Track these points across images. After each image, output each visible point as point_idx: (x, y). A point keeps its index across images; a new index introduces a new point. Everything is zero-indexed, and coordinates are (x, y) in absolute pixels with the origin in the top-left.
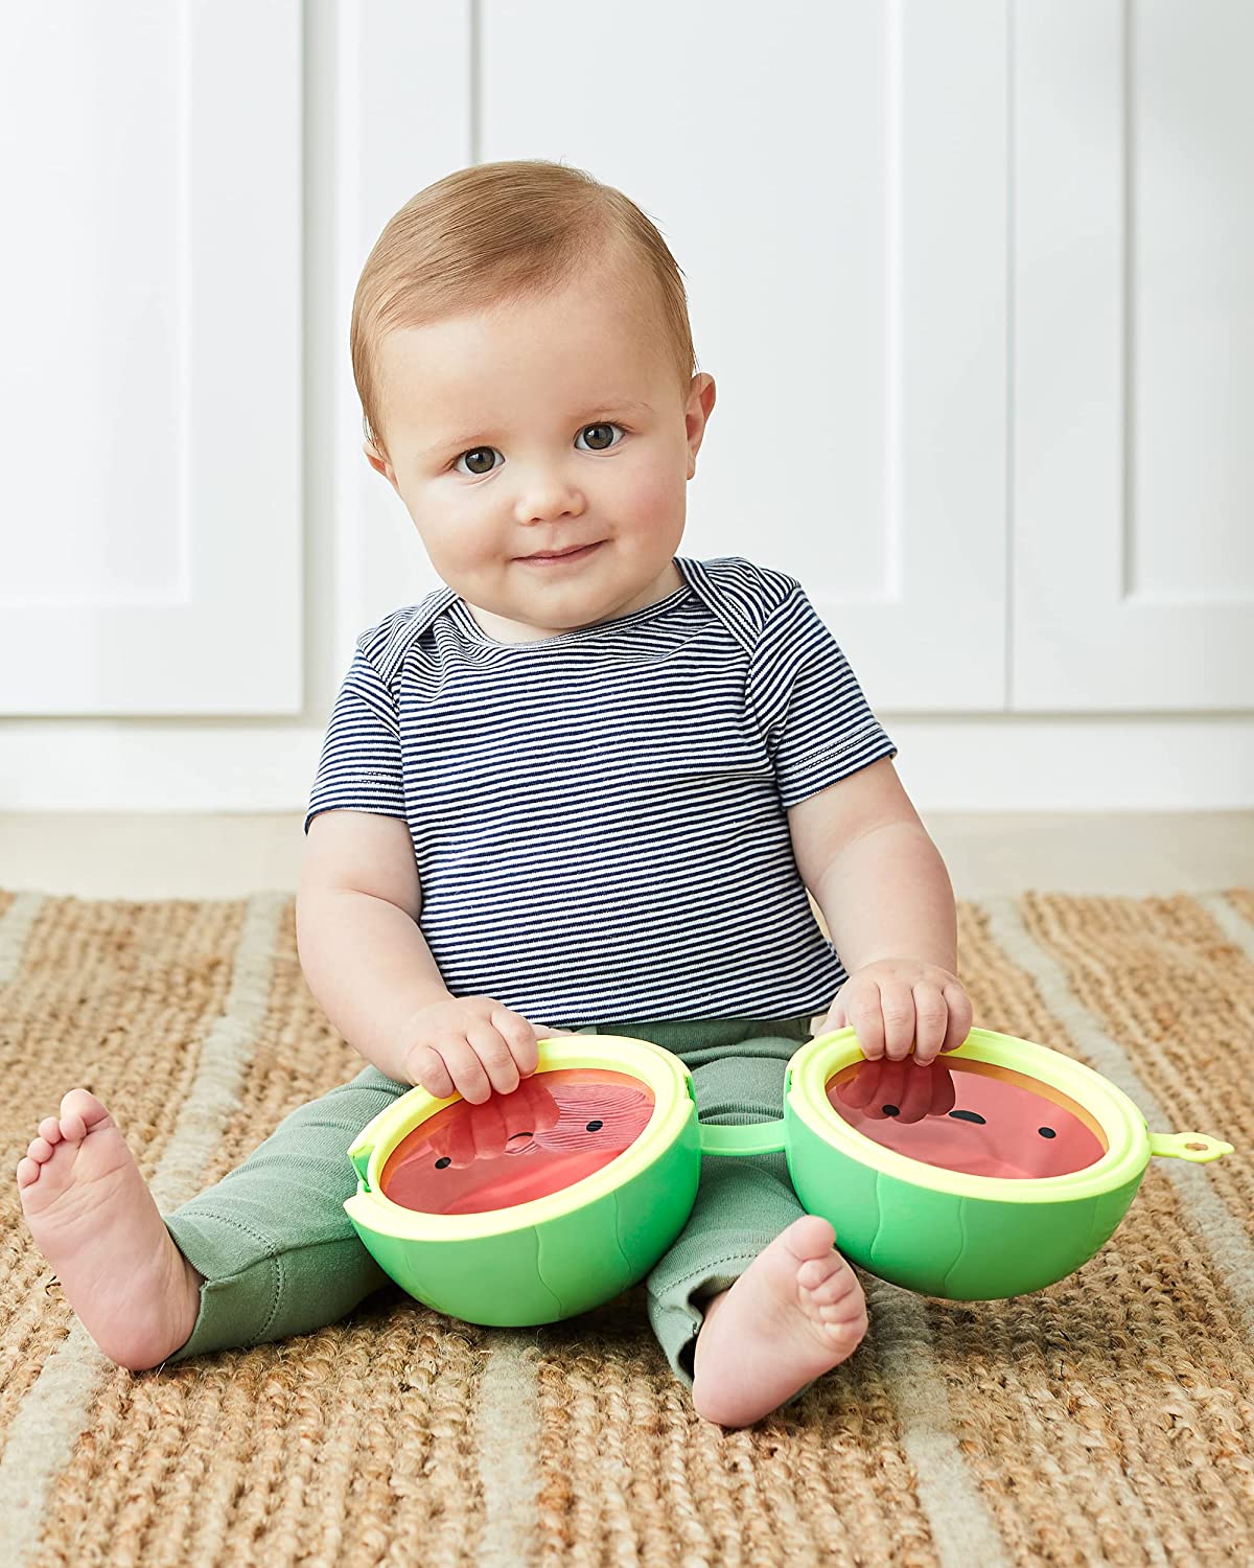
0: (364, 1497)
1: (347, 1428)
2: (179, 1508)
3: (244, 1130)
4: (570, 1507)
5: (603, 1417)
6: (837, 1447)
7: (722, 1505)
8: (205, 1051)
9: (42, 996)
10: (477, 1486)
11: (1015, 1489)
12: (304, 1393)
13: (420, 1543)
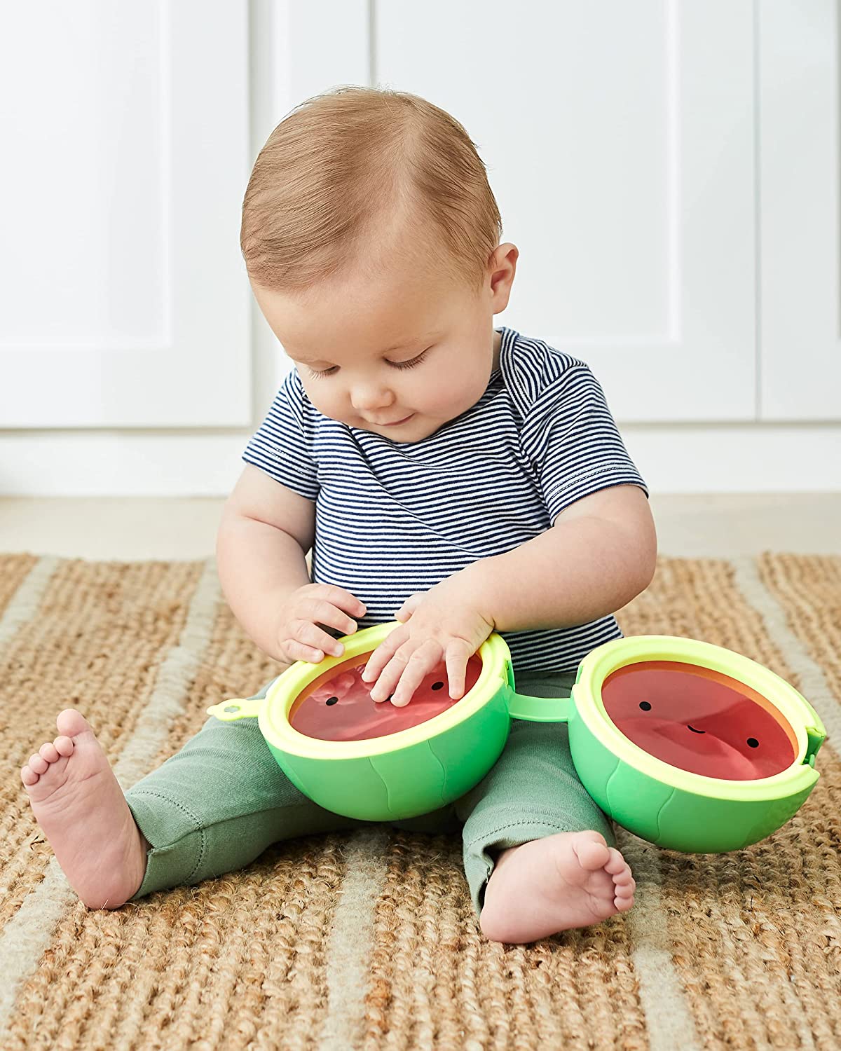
0: (243, 996)
1: (236, 946)
2: (109, 1005)
3: (185, 730)
4: (388, 1005)
5: (419, 938)
6: (584, 960)
7: (498, 1002)
8: (162, 671)
9: (51, 631)
10: (324, 989)
11: (710, 991)
12: (208, 921)
13: (279, 1031)
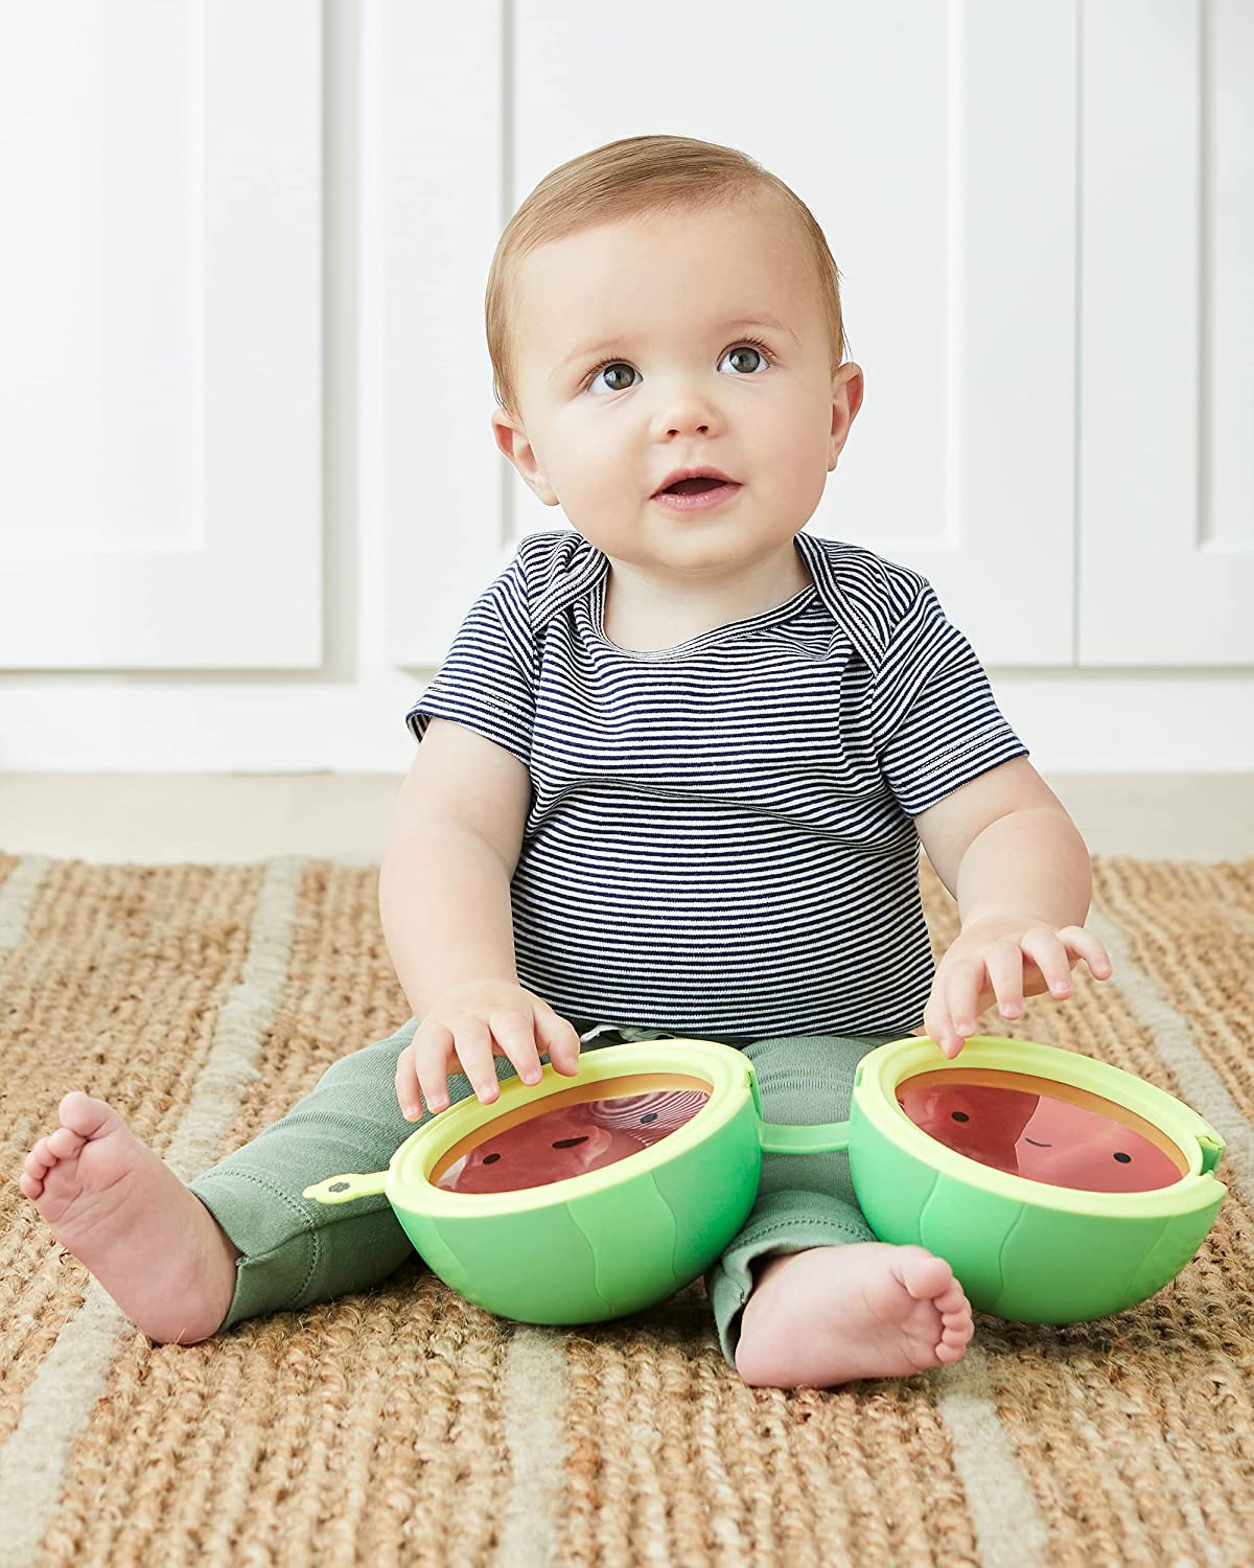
0: (389, 1461)
1: (371, 1394)
2: (200, 1472)
3: (263, 1101)
4: (598, 1472)
5: (633, 1384)
6: (872, 1413)
7: (754, 1469)
8: (221, 1019)
9: (49, 963)
10: (504, 1450)
11: (1053, 1454)
12: (327, 1359)
13: (445, 1506)
